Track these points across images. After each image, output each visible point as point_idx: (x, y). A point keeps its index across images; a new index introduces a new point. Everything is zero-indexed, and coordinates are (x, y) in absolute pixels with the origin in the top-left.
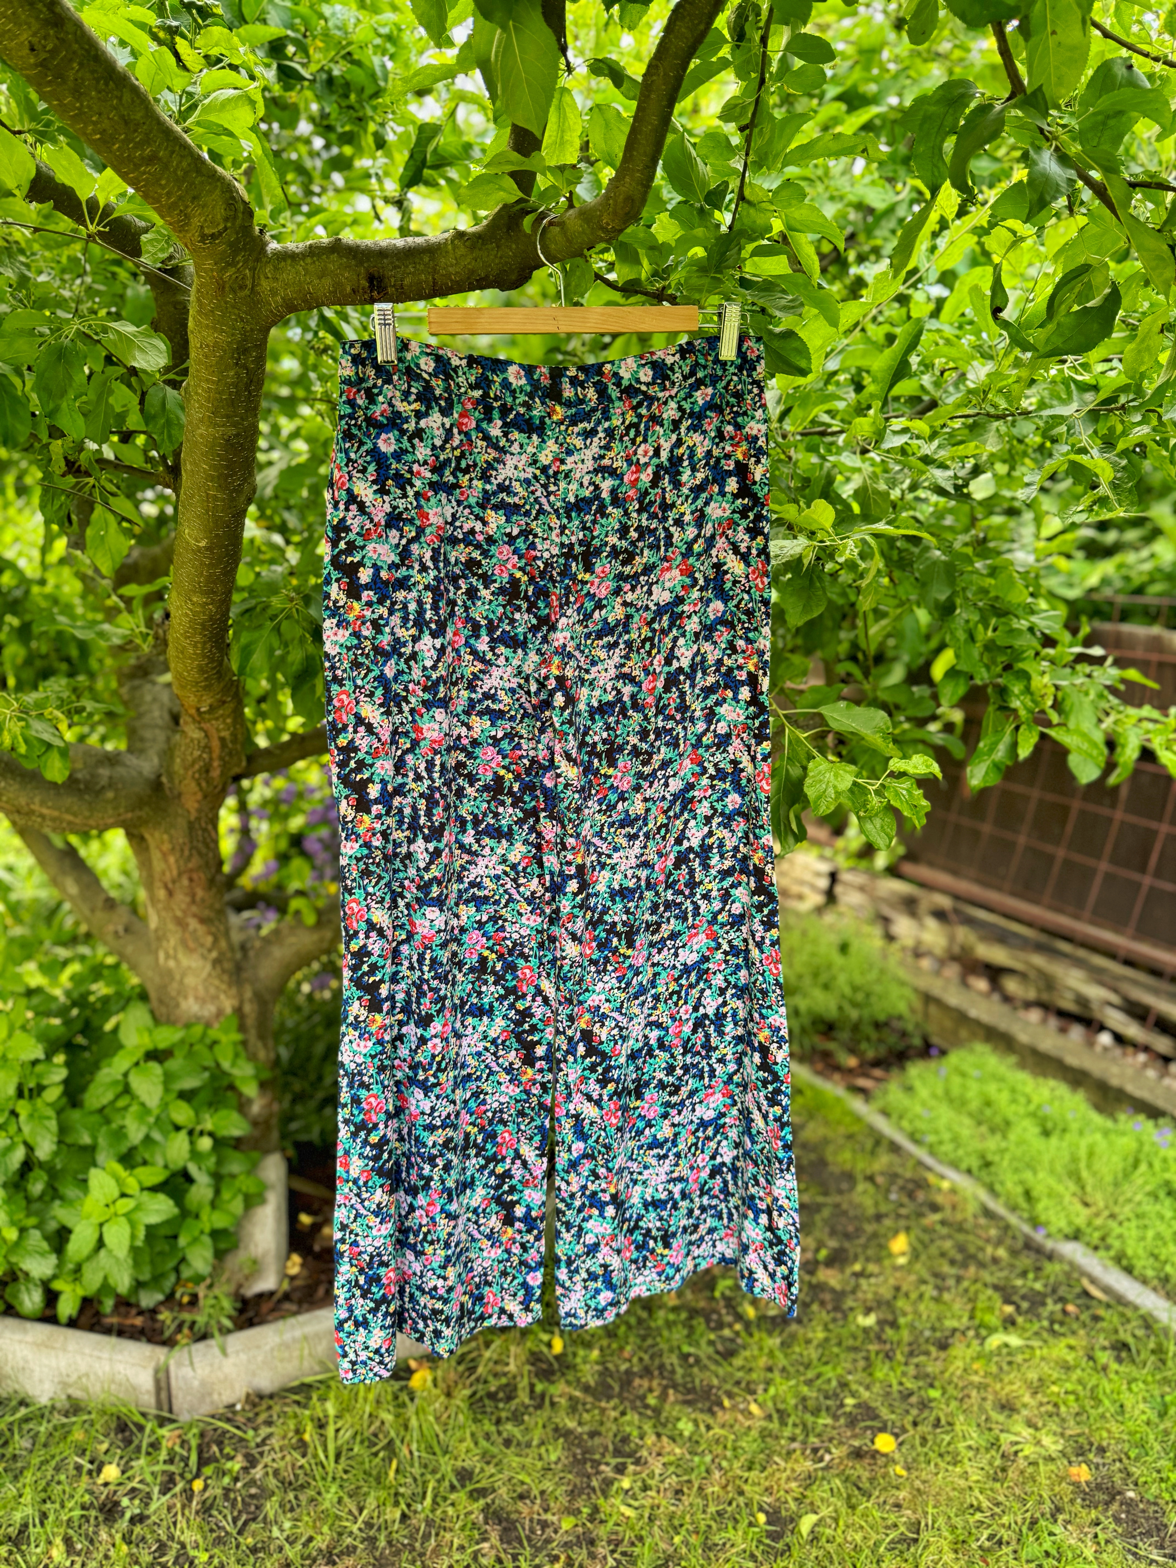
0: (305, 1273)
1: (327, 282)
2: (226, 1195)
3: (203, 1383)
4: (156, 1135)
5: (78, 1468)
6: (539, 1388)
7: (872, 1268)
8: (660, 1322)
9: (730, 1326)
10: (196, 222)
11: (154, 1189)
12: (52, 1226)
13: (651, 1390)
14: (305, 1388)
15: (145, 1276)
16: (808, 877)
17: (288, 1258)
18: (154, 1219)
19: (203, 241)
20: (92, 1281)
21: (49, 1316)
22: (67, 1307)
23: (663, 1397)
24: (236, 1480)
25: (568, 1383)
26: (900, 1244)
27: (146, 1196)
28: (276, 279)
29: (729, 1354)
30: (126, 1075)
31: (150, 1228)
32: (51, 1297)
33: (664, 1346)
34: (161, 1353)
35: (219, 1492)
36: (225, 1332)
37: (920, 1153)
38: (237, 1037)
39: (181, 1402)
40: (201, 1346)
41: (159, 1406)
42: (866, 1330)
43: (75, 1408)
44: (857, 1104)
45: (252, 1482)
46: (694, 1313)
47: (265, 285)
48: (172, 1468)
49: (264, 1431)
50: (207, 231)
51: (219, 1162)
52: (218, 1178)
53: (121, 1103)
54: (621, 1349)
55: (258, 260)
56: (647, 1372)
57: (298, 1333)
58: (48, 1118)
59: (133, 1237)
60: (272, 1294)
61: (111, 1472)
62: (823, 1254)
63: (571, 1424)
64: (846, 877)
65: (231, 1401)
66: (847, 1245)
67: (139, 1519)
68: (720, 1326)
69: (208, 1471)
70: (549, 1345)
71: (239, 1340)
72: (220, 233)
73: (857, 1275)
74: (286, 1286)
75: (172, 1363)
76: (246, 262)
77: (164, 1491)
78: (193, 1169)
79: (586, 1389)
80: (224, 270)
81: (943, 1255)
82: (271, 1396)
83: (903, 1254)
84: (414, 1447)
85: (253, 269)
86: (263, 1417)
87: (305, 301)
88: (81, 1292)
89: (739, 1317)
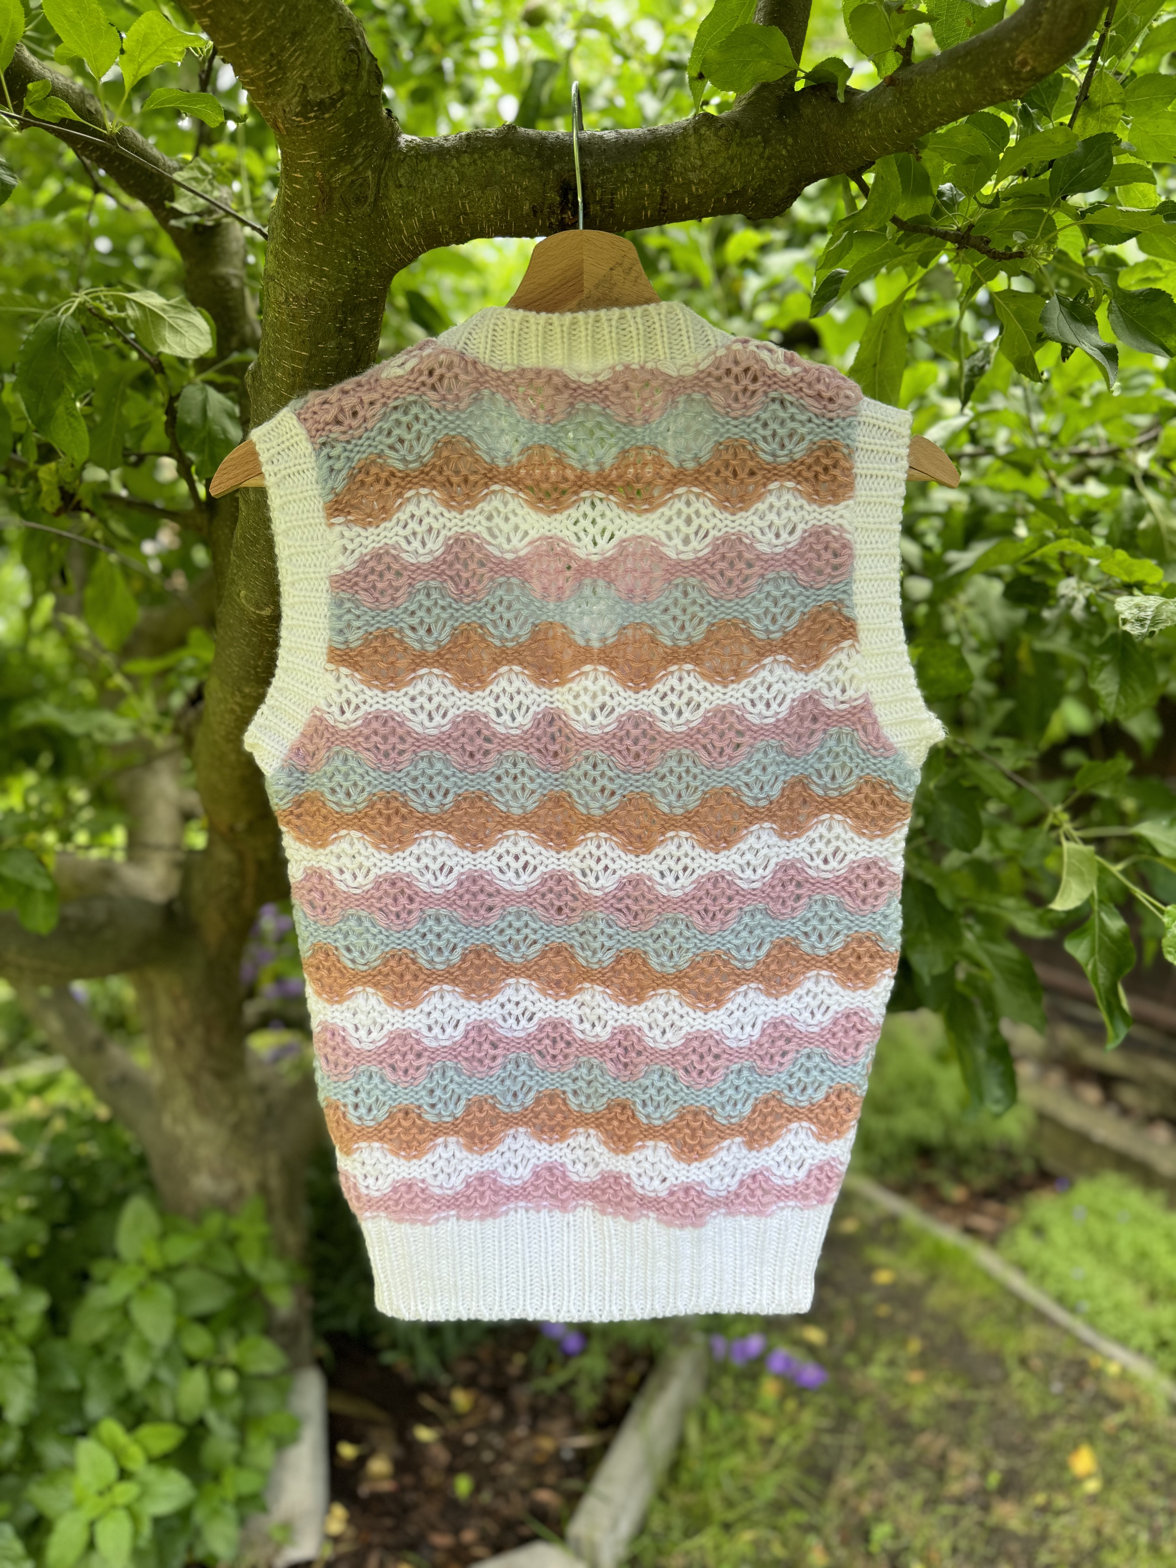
0: (351, 1533)
1: (494, 195)
2: (252, 1441)
4: (164, 1374)
7: (1061, 1501)
10: (295, 77)
11: (165, 1460)
17: (328, 1511)
18: (163, 1508)
19: (303, 114)
26: (1084, 1461)
27: (154, 1472)
28: (412, 189)
30: (126, 1301)
31: (157, 1521)
37: (1078, 1326)
38: (265, 1228)
47: (395, 199)
50: (311, 96)
51: (245, 1403)
52: (243, 1425)
55: (386, 156)
58: (22, 1363)
59: (136, 1533)
62: (994, 1479)
66: (1019, 1463)
72: (333, 102)
73: (1043, 1511)
74: (328, 1552)
76: (368, 156)
78: (211, 1417)
80: (334, 167)
81: (1139, 1475)
83: (1092, 1476)
85: (378, 170)
87: (456, 227)
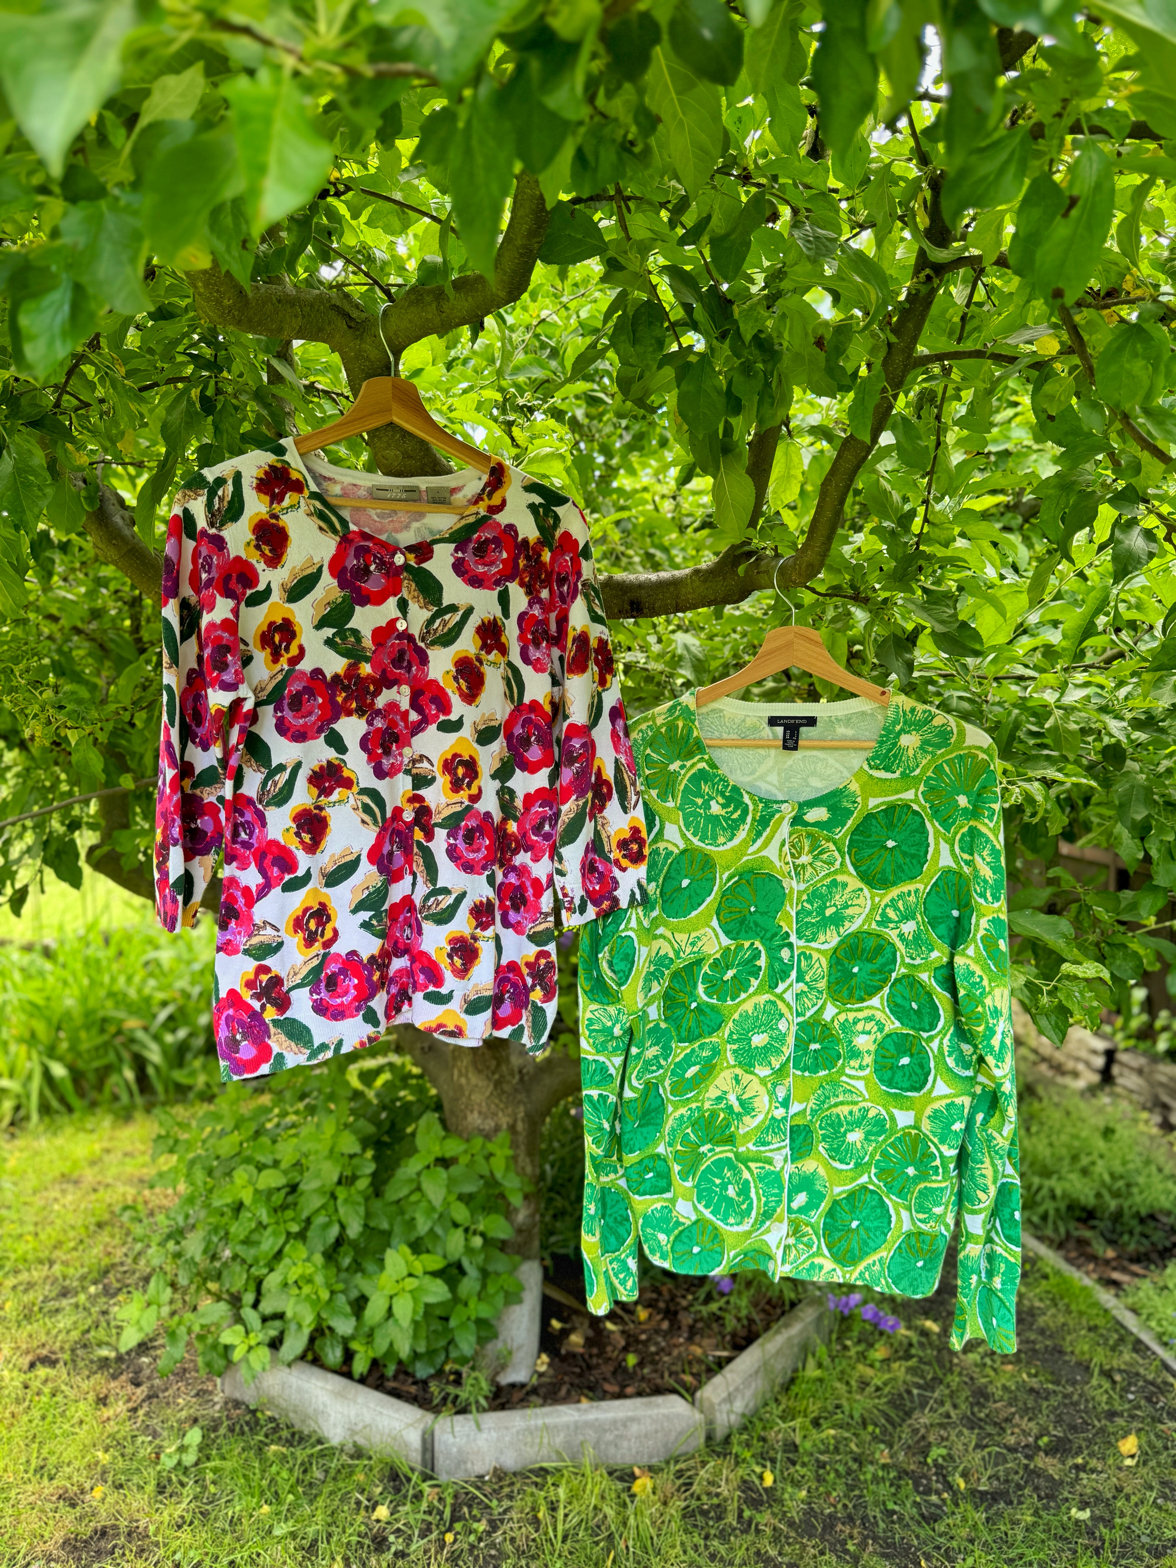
0: (551, 1372)
2: (491, 1289)
3: (460, 1451)
4: (439, 1230)
5: (358, 1503)
6: (747, 1514)
8: (869, 1476)
9: (938, 1493)
11: (435, 1274)
12: (354, 1294)
13: (851, 1537)
14: (543, 1472)
15: (421, 1349)
16: (1084, 1054)
17: (538, 1356)
18: (431, 1299)
20: (380, 1347)
21: (345, 1371)
22: (360, 1366)
23: (863, 1545)
24: (480, 1540)
25: (774, 1515)
26: (1129, 1445)
27: (428, 1279)
29: (931, 1519)
30: (419, 1174)
31: (427, 1306)
32: (349, 1356)
33: (869, 1498)
34: (429, 1417)
35: (466, 1546)
36: (482, 1410)
38: (510, 1152)
39: (441, 1462)
40: (460, 1418)
41: (424, 1463)
42: (1077, 1522)
43: (359, 1453)
44: (1106, 1297)
45: (493, 1545)
46: (903, 1473)
48: (429, 1518)
49: (506, 1503)
51: (486, 1260)
52: (485, 1274)
53: (414, 1198)
54: (828, 1494)
56: (850, 1519)
57: (540, 1422)
58: (358, 1203)
60: (523, 1386)
61: (382, 1512)
62: (1045, 1441)
63: (773, 1553)
64: (1123, 1057)
65: (482, 1472)
66: (1072, 1436)
67: (401, 1555)
68: (928, 1491)
69: (458, 1526)
70: (761, 1477)
71: (492, 1419)
73: (1077, 1467)
74: (534, 1381)
75: (437, 1427)
77: (423, 1536)
78: (466, 1263)
79: (791, 1524)
82: (515, 1474)
83: (1132, 1456)
84: (631, 1543)
86: (506, 1490)
88: (371, 1354)
89: (949, 1487)
